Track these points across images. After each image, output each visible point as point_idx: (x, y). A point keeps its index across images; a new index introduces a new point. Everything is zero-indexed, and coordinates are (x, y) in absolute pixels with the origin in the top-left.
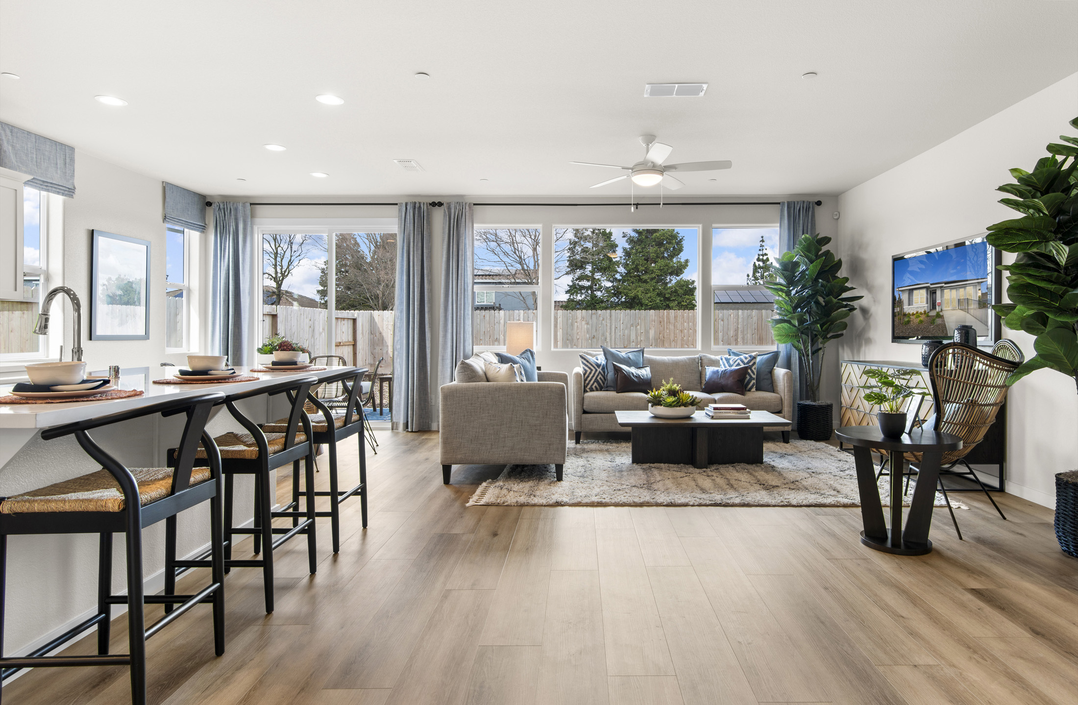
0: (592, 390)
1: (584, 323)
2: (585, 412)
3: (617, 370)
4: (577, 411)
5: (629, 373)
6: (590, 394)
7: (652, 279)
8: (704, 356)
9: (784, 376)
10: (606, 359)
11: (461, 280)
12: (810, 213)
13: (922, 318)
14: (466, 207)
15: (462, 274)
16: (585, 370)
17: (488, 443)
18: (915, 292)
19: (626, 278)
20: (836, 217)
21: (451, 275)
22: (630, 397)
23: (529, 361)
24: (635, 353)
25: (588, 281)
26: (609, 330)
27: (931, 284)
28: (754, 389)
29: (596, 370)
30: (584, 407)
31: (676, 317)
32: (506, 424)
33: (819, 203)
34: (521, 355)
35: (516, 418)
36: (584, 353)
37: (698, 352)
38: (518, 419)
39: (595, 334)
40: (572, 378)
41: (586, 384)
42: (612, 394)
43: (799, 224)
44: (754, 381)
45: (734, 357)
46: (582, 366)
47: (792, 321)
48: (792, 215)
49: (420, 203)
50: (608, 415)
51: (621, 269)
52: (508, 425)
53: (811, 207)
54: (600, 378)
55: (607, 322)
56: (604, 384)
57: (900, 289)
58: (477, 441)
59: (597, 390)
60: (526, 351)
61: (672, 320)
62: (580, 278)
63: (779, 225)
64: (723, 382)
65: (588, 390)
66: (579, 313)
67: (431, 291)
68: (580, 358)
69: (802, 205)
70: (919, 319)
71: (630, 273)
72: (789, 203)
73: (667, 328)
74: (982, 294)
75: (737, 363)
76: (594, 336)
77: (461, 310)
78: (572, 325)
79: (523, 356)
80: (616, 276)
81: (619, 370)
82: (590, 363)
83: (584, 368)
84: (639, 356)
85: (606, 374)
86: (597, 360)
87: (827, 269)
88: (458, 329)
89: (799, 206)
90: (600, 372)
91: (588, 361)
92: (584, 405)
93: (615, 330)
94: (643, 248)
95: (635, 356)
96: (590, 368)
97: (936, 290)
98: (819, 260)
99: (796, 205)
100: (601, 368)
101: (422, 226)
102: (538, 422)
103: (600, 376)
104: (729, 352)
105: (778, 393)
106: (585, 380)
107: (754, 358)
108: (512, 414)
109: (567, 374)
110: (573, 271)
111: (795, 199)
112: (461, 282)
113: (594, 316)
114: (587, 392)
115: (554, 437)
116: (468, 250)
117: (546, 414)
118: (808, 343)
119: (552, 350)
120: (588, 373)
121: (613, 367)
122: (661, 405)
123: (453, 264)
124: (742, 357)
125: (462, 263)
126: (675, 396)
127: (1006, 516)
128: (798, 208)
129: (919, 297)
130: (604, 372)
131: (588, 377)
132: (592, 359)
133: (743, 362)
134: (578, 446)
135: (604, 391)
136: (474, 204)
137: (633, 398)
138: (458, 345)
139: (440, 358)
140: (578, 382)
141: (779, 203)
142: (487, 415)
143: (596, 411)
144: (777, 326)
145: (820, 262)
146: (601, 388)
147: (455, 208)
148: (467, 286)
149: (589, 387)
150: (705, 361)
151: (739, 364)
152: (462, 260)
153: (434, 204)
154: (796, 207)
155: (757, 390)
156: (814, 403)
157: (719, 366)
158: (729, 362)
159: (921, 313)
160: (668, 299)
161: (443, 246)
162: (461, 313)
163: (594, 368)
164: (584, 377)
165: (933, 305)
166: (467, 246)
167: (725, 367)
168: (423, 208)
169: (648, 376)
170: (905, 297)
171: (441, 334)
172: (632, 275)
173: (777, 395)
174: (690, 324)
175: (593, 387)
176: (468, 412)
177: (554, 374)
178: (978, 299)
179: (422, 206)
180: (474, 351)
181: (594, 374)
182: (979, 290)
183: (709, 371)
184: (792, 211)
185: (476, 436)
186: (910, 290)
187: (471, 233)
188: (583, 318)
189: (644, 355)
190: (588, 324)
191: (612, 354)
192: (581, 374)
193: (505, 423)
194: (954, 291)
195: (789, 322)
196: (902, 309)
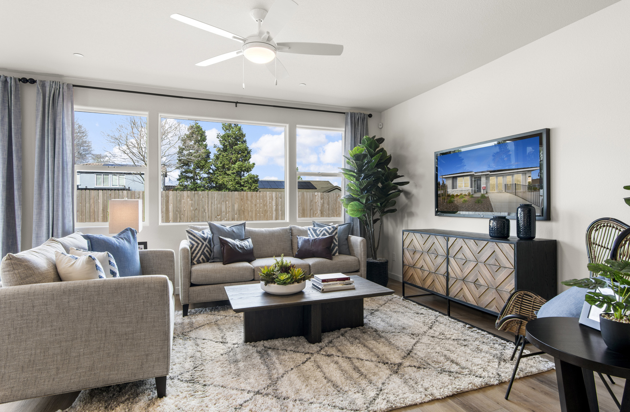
0: (199, 262)
1: (188, 199)
2: (192, 285)
3: (223, 243)
4: (184, 285)
5: (234, 245)
6: (197, 268)
7: (233, 173)
8: (294, 227)
9: (360, 243)
10: (212, 233)
11: (59, 158)
12: (365, 122)
13: (466, 198)
14: (64, 87)
15: (59, 152)
16: (192, 244)
17: (51, 367)
18: (459, 179)
19: (216, 172)
20: (380, 127)
21: (46, 152)
22: (236, 268)
23: (129, 241)
24: (238, 227)
25: (192, 173)
26: (207, 205)
27: (476, 173)
28: (337, 254)
29: (203, 244)
30: (191, 280)
31: (252, 196)
32: (81, 338)
33: (370, 116)
34: (119, 235)
35: (97, 327)
36: (191, 227)
37: (286, 224)
38: (99, 329)
39: (197, 207)
40: (179, 253)
41: (193, 257)
42: (219, 266)
43: (358, 129)
44: (337, 247)
45: (320, 228)
46: (189, 240)
47: (361, 200)
48: (354, 123)
49: (6, 77)
50: (216, 286)
51: (213, 167)
52: (83, 339)
53: (366, 118)
54: (207, 251)
55: (205, 199)
56: (210, 255)
57: (443, 177)
58: (33, 367)
59: (204, 262)
60: (127, 230)
61: (249, 198)
62: (186, 172)
63: (344, 129)
64: (314, 249)
65: (195, 263)
66: (185, 193)
67: (22, 168)
68: (187, 234)
69: (360, 116)
70: (464, 199)
71: (219, 169)
72: (351, 113)
73: (246, 203)
74: (532, 180)
75: (322, 233)
76: (196, 208)
77: (58, 187)
78: (180, 201)
79: (122, 236)
80: (210, 171)
81: (225, 243)
82: (197, 238)
83: (190, 242)
84: (242, 229)
85: (212, 247)
86: (204, 234)
87: (382, 161)
88: (55, 206)
89: (358, 116)
90: (206, 245)
91: (194, 236)
92: (192, 278)
93: (211, 204)
94: (227, 155)
95: (238, 229)
96: (196, 242)
97: (481, 177)
98: (378, 155)
99: (356, 115)
100: (207, 241)
101: (10, 101)
102: (130, 329)
103: (207, 248)
104: (314, 224)
105: (354, 256)
106: (192, 253)
107: (336, 228)
108: (91, 323)
109: (173, 251)
110: (182, 167)
111: (356, 111)
112: (59, 160)
113: (196, 196)
114: (194, 264)
115: (153, 345)
116: (66, 129)
117: (142, 318)
118: (370, 215)
119: (160, 224)
120: (195, 247)
121: (219, 240)
122: (275, 283)
123: (49, 142)
124: (326, 228)
125: (59, 141)
126: (288, 273)
127: (614, 381)
128: (357, 118)
129: (463, 182)
130: (210, 245)
131: (195, 250)
132: (199, 233)
133: (327, 232)
134: (186, 320)
135: (210, 262)
136: (74, 86)
137: (239, 269)
138: (55, 222)
139: (34, 236)
140: (185, 257)
141: (344, 113)
142: (49, 329)
143: (203, 283)
144: (351, 203)
145: (379, 156)
146: (208, 260)
147: (51, 86)
148: (67, 165)
149: (196, 259)
150: (295, 232)
151: (324, 234)
152: (60, 139)
153: (24, 80)
154: (356, 117)
155: (340, 253)
156: (374, 261)
157: (307, 235)
158: (316, 232)
159: (465, 195)
160: (243, 186)
161: (36, 123)
162: (58, 191)
163: (201, 241)
164: (191, 250)
165: (479, 189)
166: (66, 125)
167: (313, 236)
168: (9, 83)
169: (251, 246)
170: (449, 183)
171: (35, 211)
172: (220, 170)
173: (356, 258)
174: (261, 200)
175: (200, 259)
176: (16, 329)
177: (159, 251)
178: (527, 184)
179: (9, 80)
180: (75, 227)
181: (201, 247)
182: (529, 177)
183: (301, 240)
184: (354, 120)
185: (30, 361)
186: (454, 177)
187: (70, 113)
188: (188, 196)
189: (246, 228)
190: (192, 200)
191: (218, 229)
192: (188, 250)
193: (79, 336)
194: (500, 179)
195: (358, 200)
196: (446, 191)
